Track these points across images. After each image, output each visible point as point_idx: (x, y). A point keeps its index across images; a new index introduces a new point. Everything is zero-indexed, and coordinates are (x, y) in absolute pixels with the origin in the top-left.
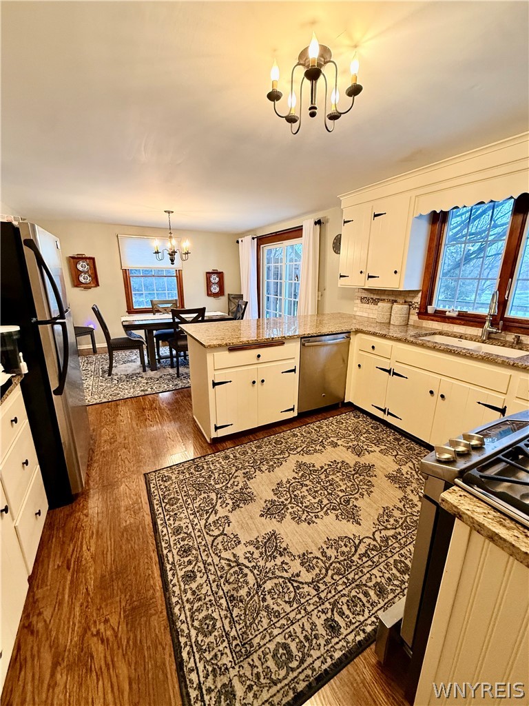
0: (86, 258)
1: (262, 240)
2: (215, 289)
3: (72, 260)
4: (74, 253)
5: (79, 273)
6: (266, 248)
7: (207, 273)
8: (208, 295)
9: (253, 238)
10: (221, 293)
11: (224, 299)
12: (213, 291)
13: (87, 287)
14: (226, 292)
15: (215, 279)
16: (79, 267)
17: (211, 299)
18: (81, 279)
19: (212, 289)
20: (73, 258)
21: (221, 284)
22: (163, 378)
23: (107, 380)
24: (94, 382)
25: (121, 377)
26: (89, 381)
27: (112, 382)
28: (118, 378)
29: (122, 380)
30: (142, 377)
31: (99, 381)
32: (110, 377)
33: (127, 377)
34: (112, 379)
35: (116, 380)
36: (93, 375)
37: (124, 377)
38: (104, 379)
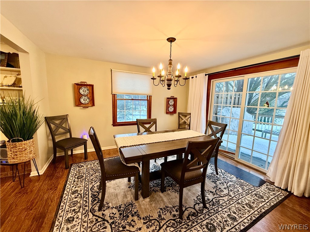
0: (87, 85)
1: (212, 77)
2: (171, 109)
3: (76, 86)
4: (78, 81)
5: (81, 96)
6: (215, 82)
7: (168, 98)
8: (167, 113)
9: (206, 75)
10: (174, 112)
11: (176, 116)
12: (170, 110)
13: (86, 107)
14: (178, 112)
15: (172, 102)
16: (81, 91)
17: (168, 116)
18: (82, 100)
19: (169, 109)
20: (77, 84)
21: (175, 106)
22: (164, 219)
23: (97, 223)
24: (81, 228)
25: (113, 213)
26: (76, 225)
27: (104, 230)
28: (110, 217)
29: (116, 223)
30: (138, 216)
31: (87, 226)
32: (101, 214)
33: (120, 214)
34: (104, 220)
35: (108, 222)
36: (82, 206)
37: (117, 215)
38: (94, 220)
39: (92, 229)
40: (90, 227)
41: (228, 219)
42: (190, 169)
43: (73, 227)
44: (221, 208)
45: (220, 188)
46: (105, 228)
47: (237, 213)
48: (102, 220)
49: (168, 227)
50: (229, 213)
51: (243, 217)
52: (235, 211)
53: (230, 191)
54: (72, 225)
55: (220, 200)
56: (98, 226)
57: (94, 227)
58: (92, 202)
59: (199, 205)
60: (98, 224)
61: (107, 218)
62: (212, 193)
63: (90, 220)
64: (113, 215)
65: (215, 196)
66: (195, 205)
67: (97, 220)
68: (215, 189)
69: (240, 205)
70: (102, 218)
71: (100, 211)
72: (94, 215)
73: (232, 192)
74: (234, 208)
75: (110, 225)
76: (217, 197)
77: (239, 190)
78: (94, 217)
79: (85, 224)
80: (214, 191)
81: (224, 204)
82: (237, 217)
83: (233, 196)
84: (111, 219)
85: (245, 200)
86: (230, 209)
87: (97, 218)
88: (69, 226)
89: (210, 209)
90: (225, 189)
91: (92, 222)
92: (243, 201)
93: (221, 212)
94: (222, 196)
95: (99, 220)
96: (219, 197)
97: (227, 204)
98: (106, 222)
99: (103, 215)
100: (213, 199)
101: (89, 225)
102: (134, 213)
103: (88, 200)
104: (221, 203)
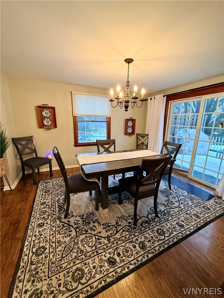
0: (49, 108)
1: (170, 98)
2: (130, 130)
3: (39, 109)
4: (40, 104)
5: (44, 118)
6: (173, 104)
7: (127, 120)
8: (126, 134)
9: (164, 96)
10: (133, 133)
11: (134, 137)
12: (129, 132)
13: (48, 128)
14: (136, 133)
15: (130, 124)
16: (44, 113)
17: (127, 137)
18: (45, 122)
19: (128, 130)
20: (39, 107)
21: (133, 127)
22: (120, 225)
23: (64, 227)
24: (51, 231)
25: (77, 220)
26: (46, 229)
27: (70, 233)
28: (74, 223)
29: (80, 228)
30: (99, 223)
31: (56, 230)
32: (67, 221)
33: (83, 221)
34: (69, 225)
35: (73, 227)
36: (50, 215)
37: (81, 222)
38: (61, 226)
39: (59, 232)
40: (58, 231)
41: (177, 226)
42: (144, 183)
43: (44, 230)
44: (171, 217)
45: (172, 202)
46: (71, 231)
47: (185, 221)
48: (68, 225)
49: (124, 231)
50: (178, 221)
51: (190, 224)
52: (183, 220)
53: (181, 204)
54: (43, 229)
55: (171, 211)
56: (65, 230)
57: (62, 230)
58: (58, 211)
59: (151, 215)
60: (64, 229)
61: (72, 224)
62: (164, 205)
63: (57, 225)
64: (77, 222)
65: (167, 208)
66: (148, 215)
67: (63, 225)
68: (167, 202)
69: (188, 216)
70: (67, 224)
71: (66, 219)
72: (61, 222)
73: (182, 205)
74: (183, 218)
75: (75, 229)
76: (169, 209)
77: (189, 203)
78: (61, 223)
79: (54, 229)
80: (166, 203)
81: (174, 214)
82: (185, 225)
83: (182, 208)
84: (75, 224)
85: (194, 211)
86: (179, 218)
87: (63, 224)
88: (41, 229)
89: (161, 218)
90: (176, 202)
91: (59, 227)
92: (191, 212)
93: (171, 220)
94: (173, 207)
95: (66, 225)
96: (170, 209)
97: (176, 214)
98: (71, 227)
99: (69, 221)
100: (164, 210)
101: (57, 229)
102: (95, 220)
103: (55, 209)
104: (171, 213)
